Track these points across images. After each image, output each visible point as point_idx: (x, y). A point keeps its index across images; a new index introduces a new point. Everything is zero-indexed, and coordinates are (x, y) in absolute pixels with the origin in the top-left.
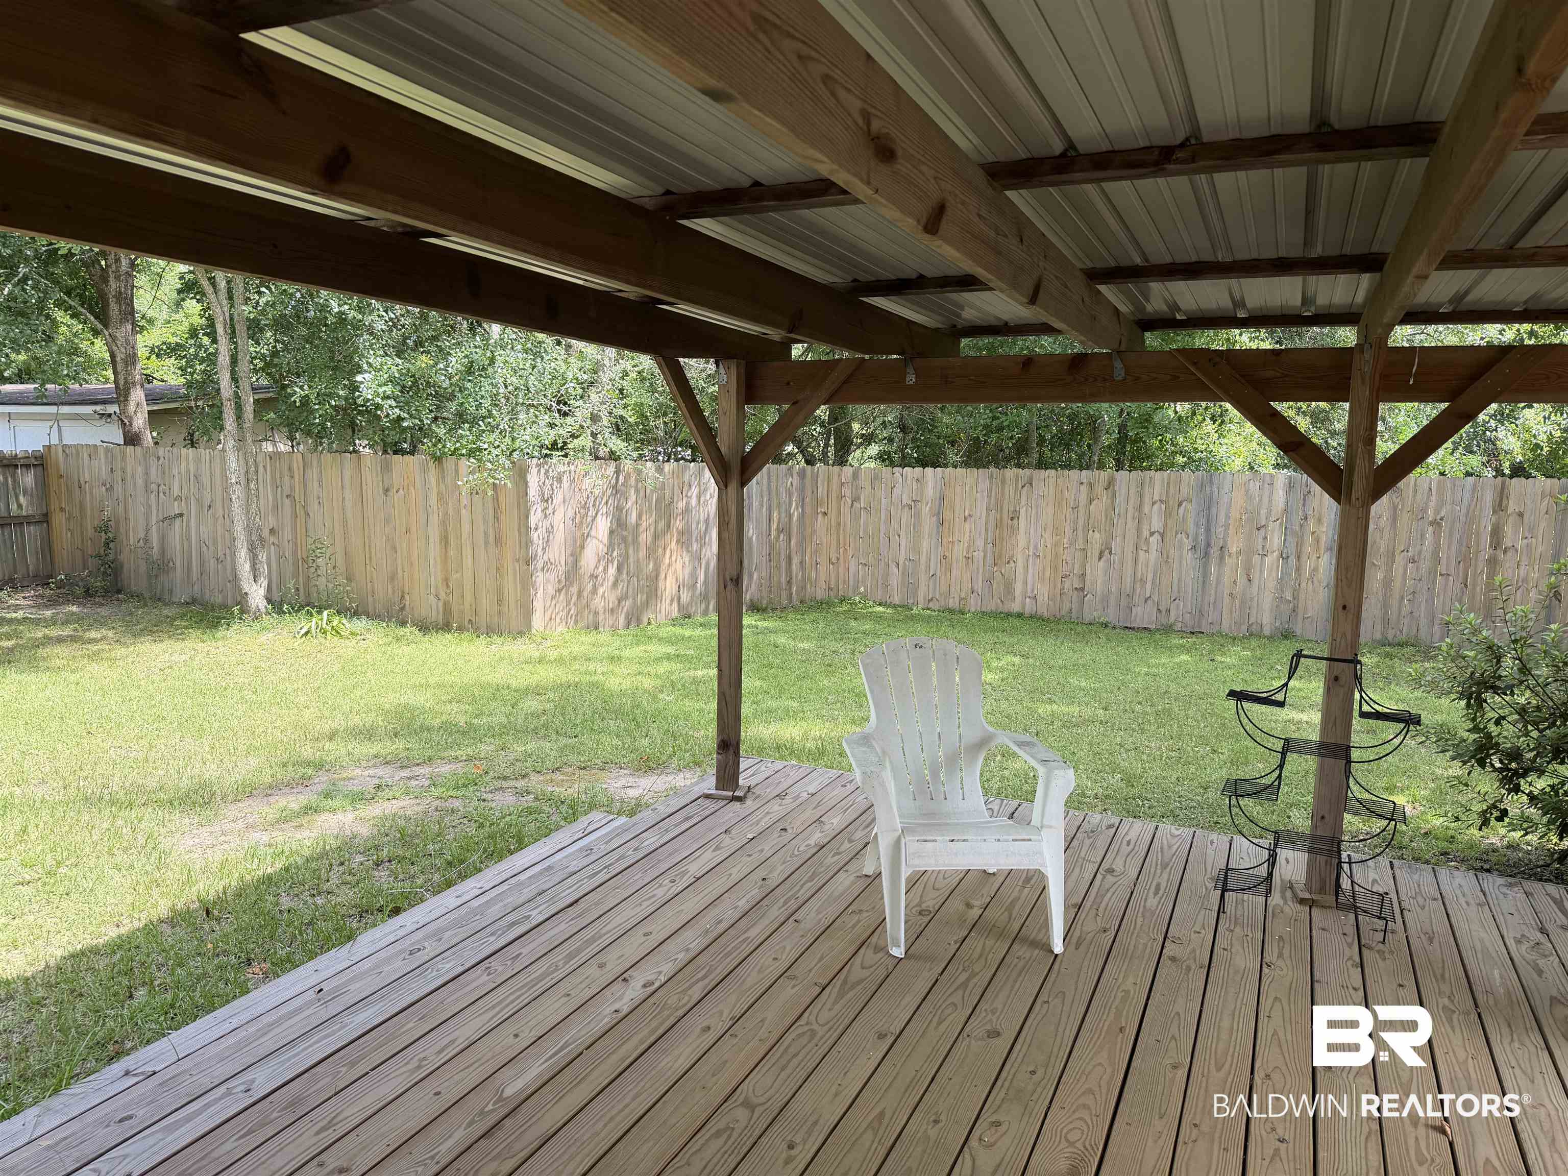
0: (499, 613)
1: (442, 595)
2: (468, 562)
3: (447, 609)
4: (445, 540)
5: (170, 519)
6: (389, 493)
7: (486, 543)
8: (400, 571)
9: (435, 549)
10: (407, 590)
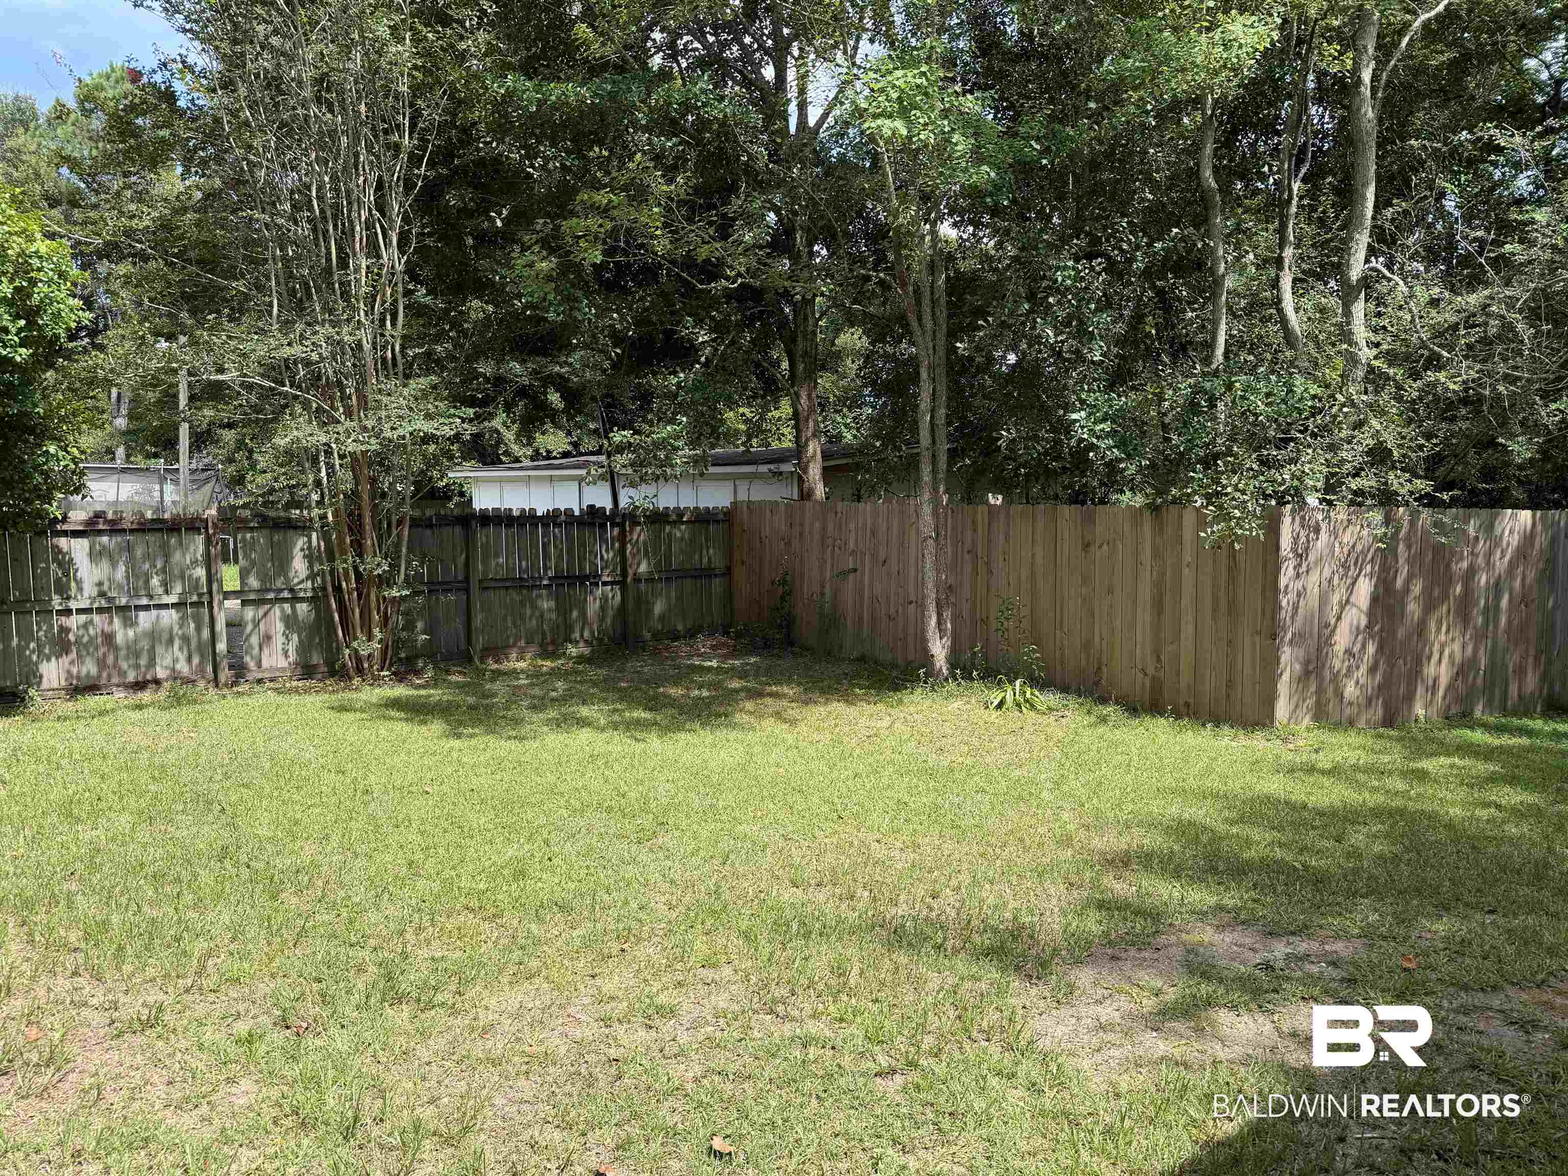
0: (1228, 696)
1: (1151, 670)
2: (1188, 630)
3: (1157, 686)
4: (1158, 606)
5: (844, 574)
6: (1092, 549)
7: (1215, 610)
8: (1097, 639)
9: (1145, 616)
10: (1104, 660)
